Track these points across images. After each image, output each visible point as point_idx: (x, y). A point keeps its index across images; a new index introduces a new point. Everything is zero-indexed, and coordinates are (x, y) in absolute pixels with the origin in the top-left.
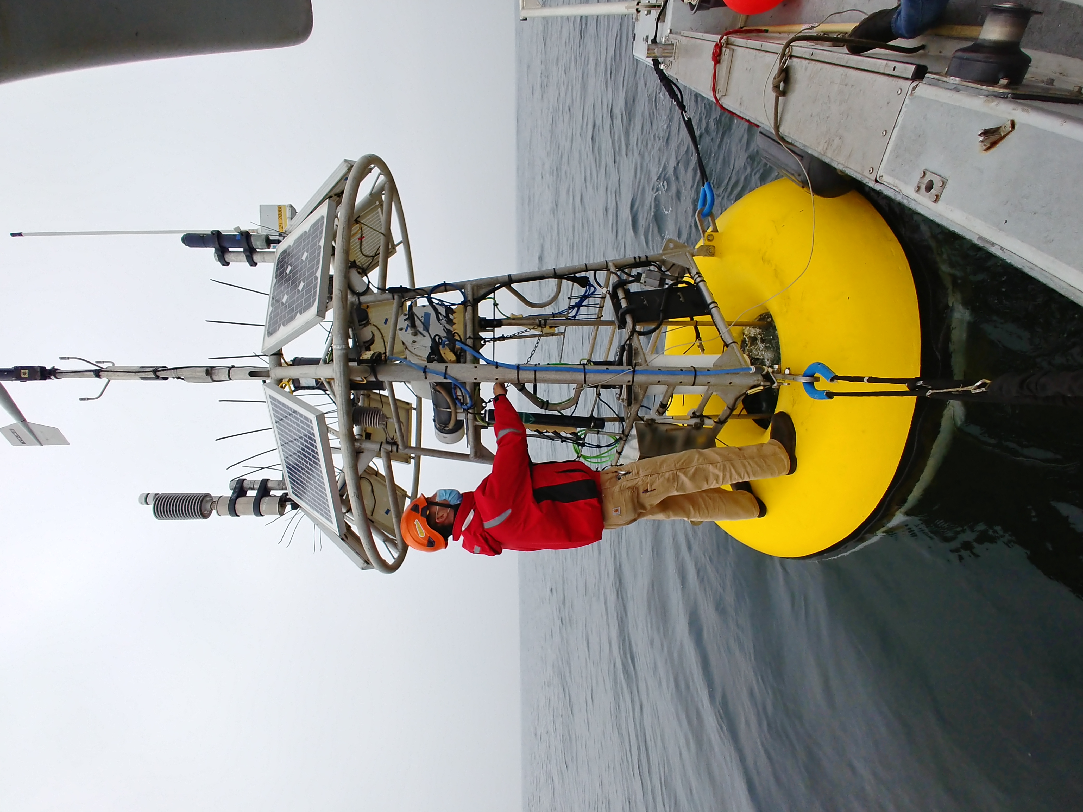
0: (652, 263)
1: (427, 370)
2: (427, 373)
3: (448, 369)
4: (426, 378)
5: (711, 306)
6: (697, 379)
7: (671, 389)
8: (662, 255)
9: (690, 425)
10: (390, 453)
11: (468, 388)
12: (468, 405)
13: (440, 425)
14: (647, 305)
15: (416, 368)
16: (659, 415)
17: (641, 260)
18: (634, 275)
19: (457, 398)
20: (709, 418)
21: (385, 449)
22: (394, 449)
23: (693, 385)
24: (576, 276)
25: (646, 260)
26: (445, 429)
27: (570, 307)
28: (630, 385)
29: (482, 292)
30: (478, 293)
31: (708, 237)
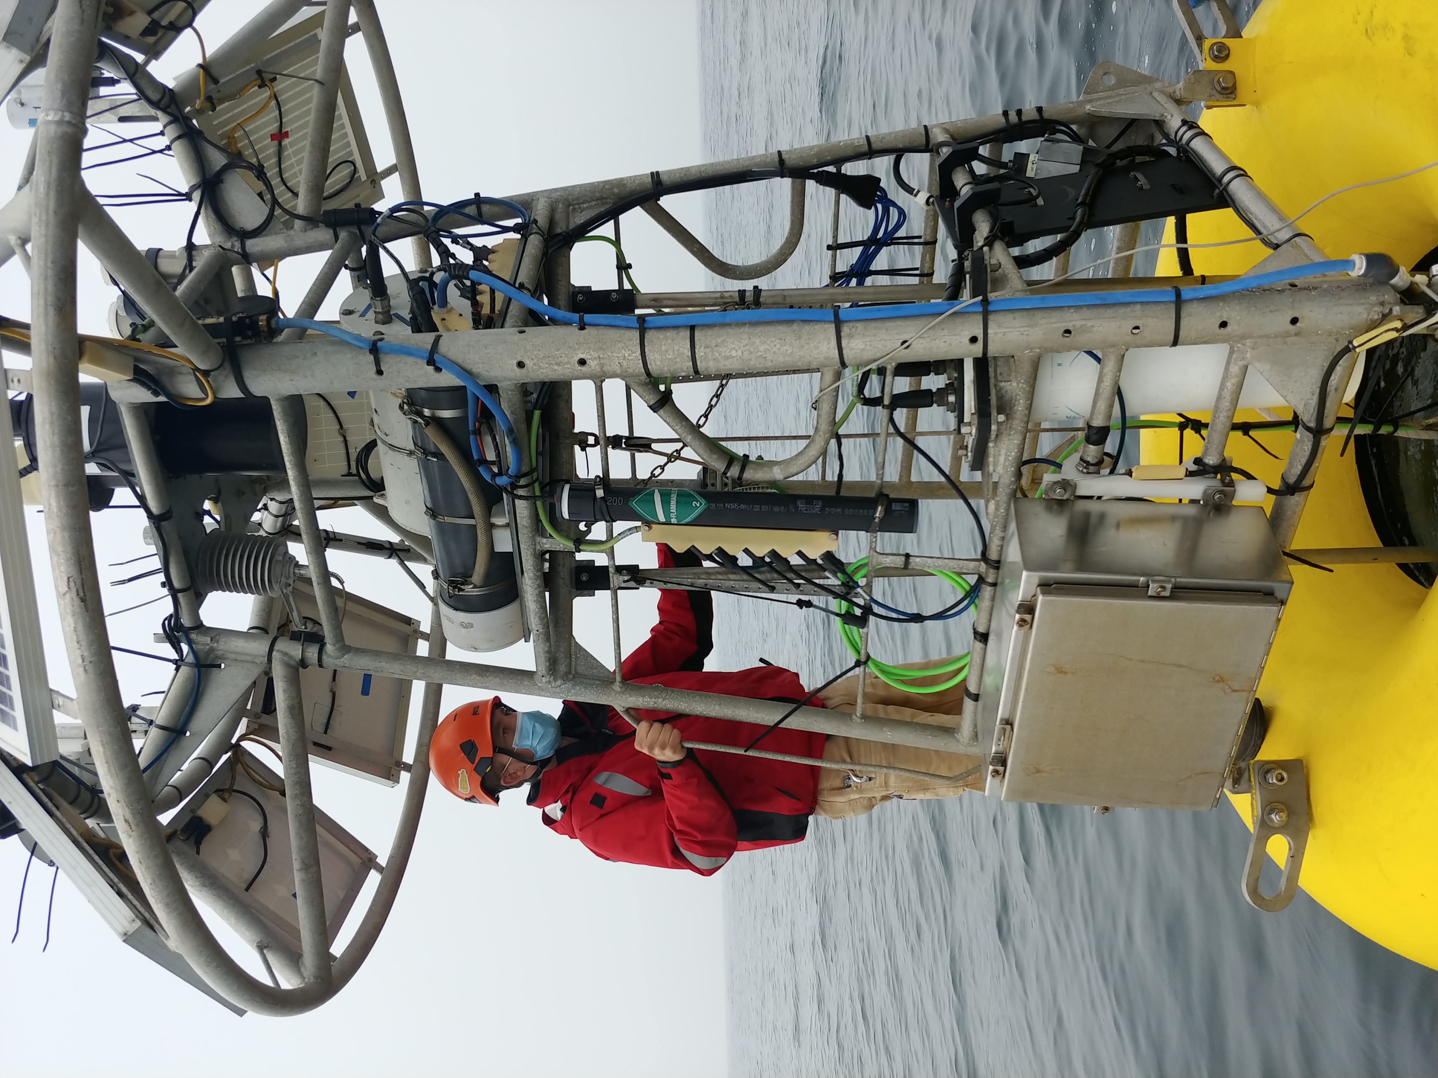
0: (1059, 129)
1: (379, 344)
2: (381, 356)
3: (442, 341)
4: (380, 372)
5: (1226, 179)
6: (1183, 314)
7: (1110, 365)
8: (1082, 103)
9: (1193, 501)
10: (301, 668)
11: (504, 405)
12: (510, 472)
13: (451, 583)
14: (1040, 202)
15: (349, 344)
16: (1088, 473)
17: (1024, 118)
18: (1007, 161)
19: (483, 461)
20: (1249, 477)
21: (286, 654)
22: (312, 653)
23: (1175, 343)
24: (843, 171)
25: (1038, 118)
26: (463, 590)
27: (835, 277)
28: (980, 355)
29: (580, 219)
30: (567, 222)
31: (1211, 50)
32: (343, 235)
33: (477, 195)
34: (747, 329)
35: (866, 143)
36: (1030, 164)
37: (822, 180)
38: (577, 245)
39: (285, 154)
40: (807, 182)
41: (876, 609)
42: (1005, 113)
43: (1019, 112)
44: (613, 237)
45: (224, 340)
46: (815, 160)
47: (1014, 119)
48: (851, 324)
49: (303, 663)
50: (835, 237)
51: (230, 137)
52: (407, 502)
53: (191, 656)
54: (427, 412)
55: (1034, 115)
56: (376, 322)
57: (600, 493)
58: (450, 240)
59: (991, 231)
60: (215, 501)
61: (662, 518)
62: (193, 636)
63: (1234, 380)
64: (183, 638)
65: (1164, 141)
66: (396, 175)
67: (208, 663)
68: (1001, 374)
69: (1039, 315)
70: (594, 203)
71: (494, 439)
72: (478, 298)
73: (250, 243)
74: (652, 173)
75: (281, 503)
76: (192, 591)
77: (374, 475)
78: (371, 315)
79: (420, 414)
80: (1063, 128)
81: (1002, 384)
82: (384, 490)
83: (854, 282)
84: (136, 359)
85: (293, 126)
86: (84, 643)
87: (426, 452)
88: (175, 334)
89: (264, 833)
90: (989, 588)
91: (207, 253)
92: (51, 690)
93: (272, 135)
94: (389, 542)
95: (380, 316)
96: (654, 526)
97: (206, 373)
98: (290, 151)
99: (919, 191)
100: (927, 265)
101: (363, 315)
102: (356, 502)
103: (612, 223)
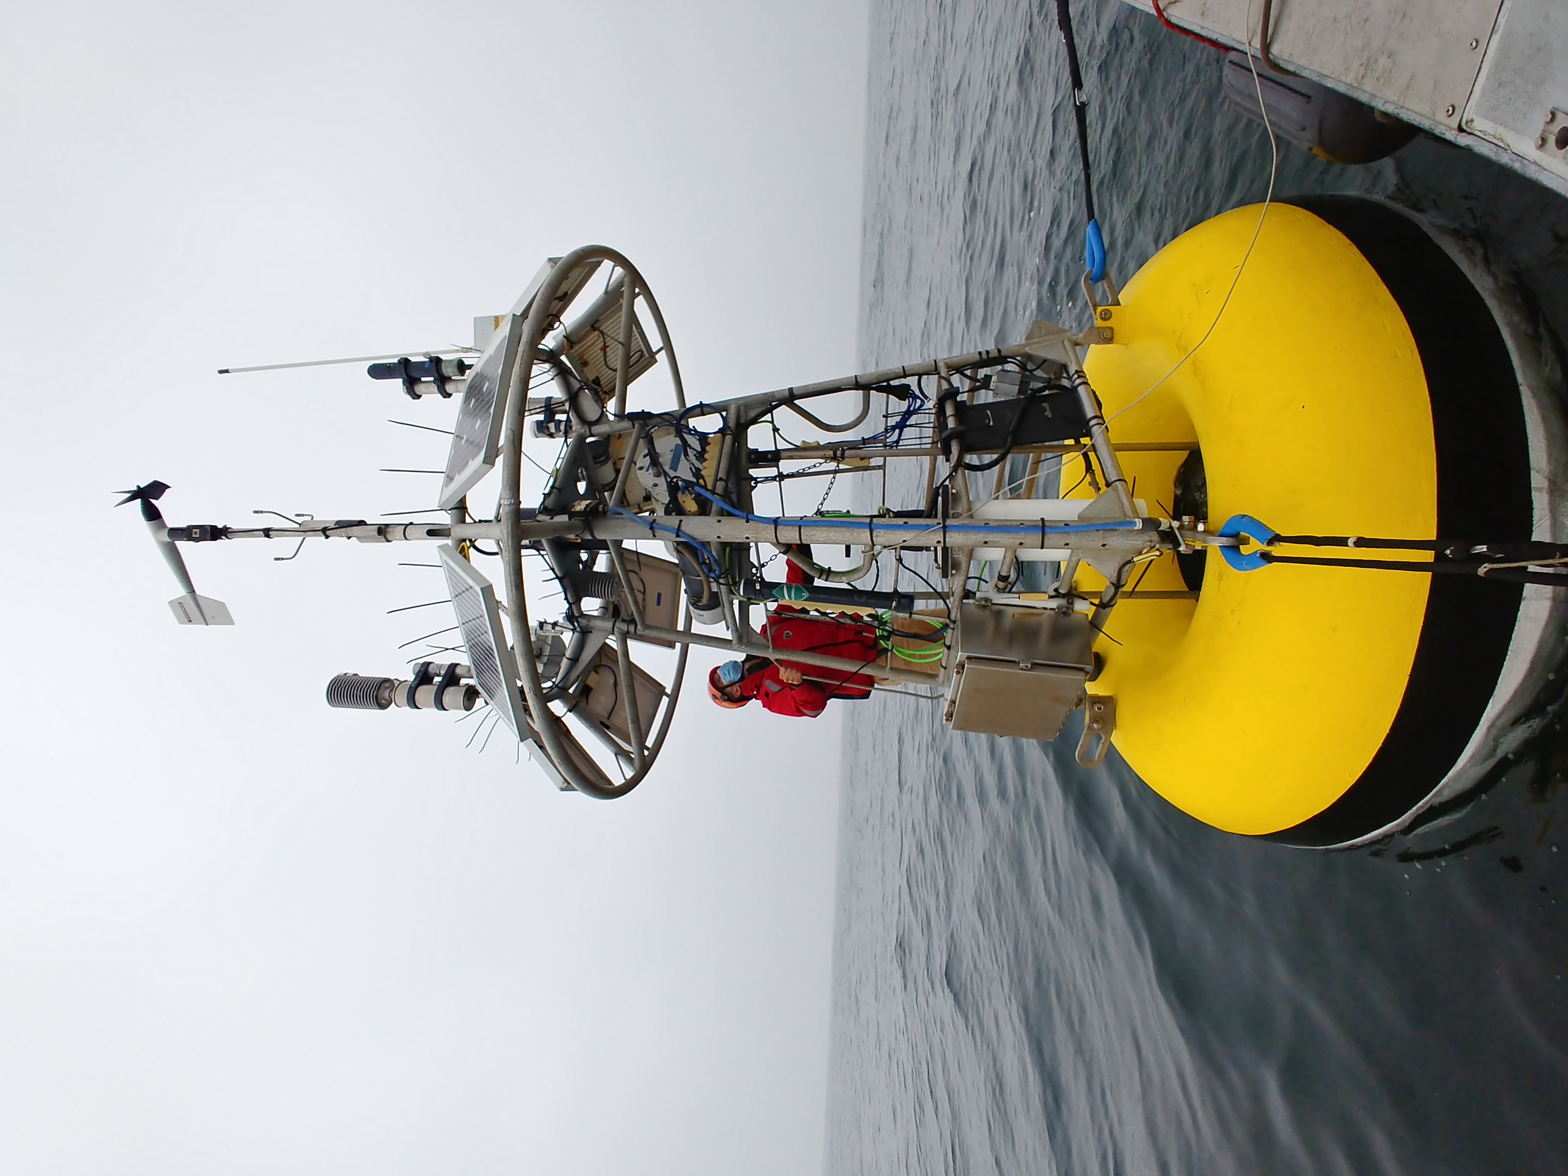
0: (1009, 360)
1: (654, 525)
2: (655, 529)
3: (682, 524)
4: (654, 536)
5: (1091, 423)
6: (1047, 537)
8: (1023, 346)
9: (1052, 609)
10: (627, 635)
13: (692, 599)
14: (991, 424)
15: (640, 523)
16: (999, 592)
17: (990, 355)
21: (620, 629)
22: (632, 629)
23: (1043, 547)
24: (891, 384)
25: (998, 355)
26: (698, 604)
27: (887, 429)
29: (752, 414)
30: (746, 416)
31: (1101, 313)
32: (636, 425)
33: (701, 402)
35: (902, 371)
36: (992, 383)
37: (879, 389)
38: (751, 427)
40: (871, 391)
42: (980, 353)
43: (988, 352)
44: (770, 420)
45: (584, 518)
46: (875, 381)
47: (984, 356)
48: (877, 531)
49: (628, 633)
50: (887, 411)
51: (581, 354)
53: (578, 628)
55: (995, 354)
56: (655, 476)
61: (788, 598)
62: (580, 620)
64: (575, 619)
67: (586, 630)
69: (972, 534)
70: (761, 404)
73: (593, 429)
74: (789, 389)
76: (577, 599)
80: (1013, 360)
81: (954, 556)
89: (615, 685)
90: (950, 630)
95: (655, 472)
103: (769, 414)
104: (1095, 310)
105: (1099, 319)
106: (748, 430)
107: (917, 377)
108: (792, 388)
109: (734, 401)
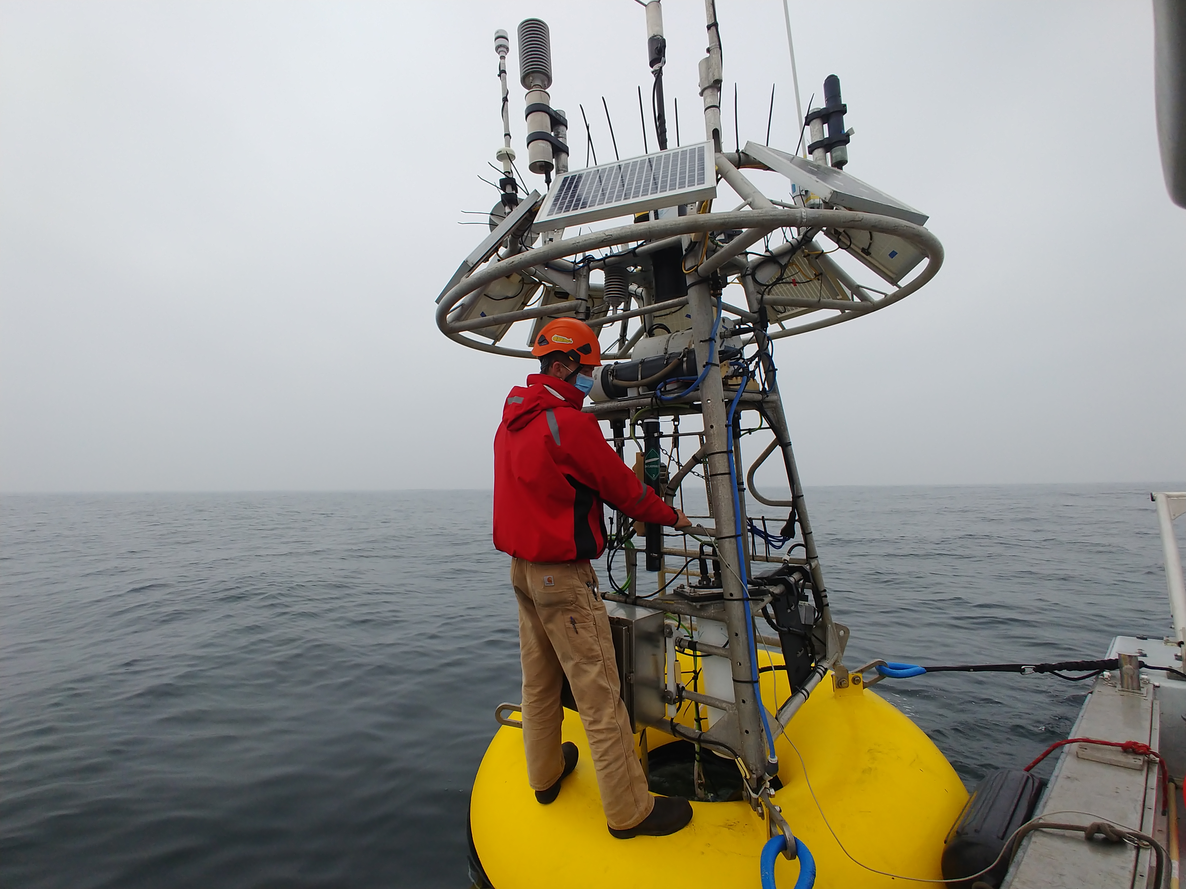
0: (820, 613)
1: (712, 343)
3: (716, 366)
4: (701, 341)
5: (803, 691)
6: (747, 684)
7: (723, 652)
8: (831, 622)
9: (666, 685)
10: (575, 312)
11: (691, 394)
12: (662, 396)
13: (613, 370)
14: (789, 611)
15: (713, 328)
16: (676, 642)
17: (823, 598)
18: (805, 592)
19: (666, 384)
20: (678, 710)
21: (580, 305)
22: (582, 316)
23: (734, 680)
24: (796, 523)
25: (824, 604)
26: (610, 376)
27: (751, 520)
28: (724, 597)
29: (769, 413)
30: (768, 408)
31: (858, 677)
32: (756, 315)
33: (777, 370)
34: (731, 497)
35: (809, 532)
36: (804, 602)
37: (792, 515)
38: (758, 412)
39: (787, 285)
40: (791, 508)
41: (612, 552)
42: (825, 591)
43: (826, 596)
44: (762, 427)
45: (711, 277)
46: (800, 511)
47: (823, 594)
48: (735, 542)
49: (577, 313)
50: (767, 520)
51: (793, 263)
52: (645, 348)
53: (578, 267)
54: (685, 359)
55: (825, 603)
56: (721, 333)
57: (656, 435)
58: (757, 361)
59: (777, 594)
60: (641, 270)
61: (647, 461)
62: (586, 268)
63: (719, 705)
64: (585, 264)
65: (817, 660)
66: (781, 330)
67: (576, 275)
68: (717, 605)
69: (744, 623)
70: (776, 418)
71: (676, 389)
72: (735, 378)
73: (750, 277)
74: (790, 442)
75: (641, 294)
76: (604, 266)
77: (655, 331)
78: (723, 330)
79: (684, 357)
80: (820, 615)
81: (712, 606)
82: (650, 337)
83: (749, 528)
84: (700, 242)
85: (799, 288)
86: (585, 242)
87: (668, 359)
88: (713, 259)
89: (507, 298)
90: (624, 599)
91: (744, 260)
92: (564, 228)
93: (794, 279)
94: (626, 335)
95: (723, 334)
96: (643, 457)
97: (696, 270)
98: (788, 287)
99: (789, 556)
100: (757, 558)
101: (723, 326)
102: (643, 324)
103: (768, 426)
104: (859, 672)
105: (853, 676)
106: (755, 410)
107: (803, 543)
108: (791, 445)
109: (779, 398)
